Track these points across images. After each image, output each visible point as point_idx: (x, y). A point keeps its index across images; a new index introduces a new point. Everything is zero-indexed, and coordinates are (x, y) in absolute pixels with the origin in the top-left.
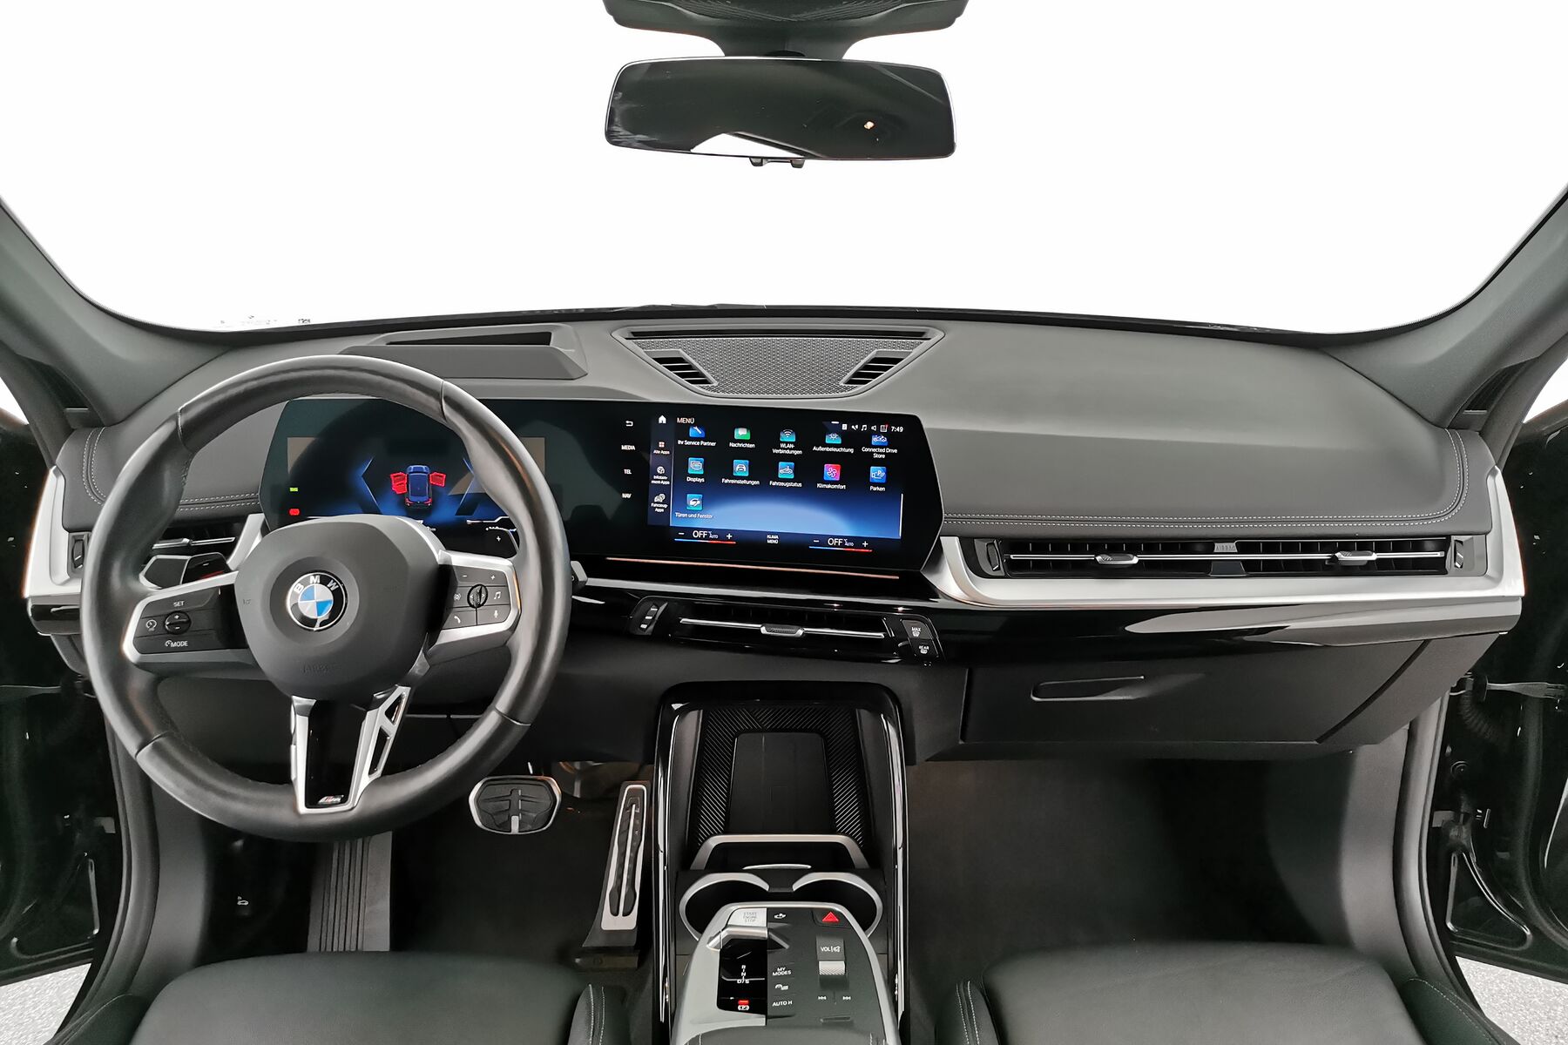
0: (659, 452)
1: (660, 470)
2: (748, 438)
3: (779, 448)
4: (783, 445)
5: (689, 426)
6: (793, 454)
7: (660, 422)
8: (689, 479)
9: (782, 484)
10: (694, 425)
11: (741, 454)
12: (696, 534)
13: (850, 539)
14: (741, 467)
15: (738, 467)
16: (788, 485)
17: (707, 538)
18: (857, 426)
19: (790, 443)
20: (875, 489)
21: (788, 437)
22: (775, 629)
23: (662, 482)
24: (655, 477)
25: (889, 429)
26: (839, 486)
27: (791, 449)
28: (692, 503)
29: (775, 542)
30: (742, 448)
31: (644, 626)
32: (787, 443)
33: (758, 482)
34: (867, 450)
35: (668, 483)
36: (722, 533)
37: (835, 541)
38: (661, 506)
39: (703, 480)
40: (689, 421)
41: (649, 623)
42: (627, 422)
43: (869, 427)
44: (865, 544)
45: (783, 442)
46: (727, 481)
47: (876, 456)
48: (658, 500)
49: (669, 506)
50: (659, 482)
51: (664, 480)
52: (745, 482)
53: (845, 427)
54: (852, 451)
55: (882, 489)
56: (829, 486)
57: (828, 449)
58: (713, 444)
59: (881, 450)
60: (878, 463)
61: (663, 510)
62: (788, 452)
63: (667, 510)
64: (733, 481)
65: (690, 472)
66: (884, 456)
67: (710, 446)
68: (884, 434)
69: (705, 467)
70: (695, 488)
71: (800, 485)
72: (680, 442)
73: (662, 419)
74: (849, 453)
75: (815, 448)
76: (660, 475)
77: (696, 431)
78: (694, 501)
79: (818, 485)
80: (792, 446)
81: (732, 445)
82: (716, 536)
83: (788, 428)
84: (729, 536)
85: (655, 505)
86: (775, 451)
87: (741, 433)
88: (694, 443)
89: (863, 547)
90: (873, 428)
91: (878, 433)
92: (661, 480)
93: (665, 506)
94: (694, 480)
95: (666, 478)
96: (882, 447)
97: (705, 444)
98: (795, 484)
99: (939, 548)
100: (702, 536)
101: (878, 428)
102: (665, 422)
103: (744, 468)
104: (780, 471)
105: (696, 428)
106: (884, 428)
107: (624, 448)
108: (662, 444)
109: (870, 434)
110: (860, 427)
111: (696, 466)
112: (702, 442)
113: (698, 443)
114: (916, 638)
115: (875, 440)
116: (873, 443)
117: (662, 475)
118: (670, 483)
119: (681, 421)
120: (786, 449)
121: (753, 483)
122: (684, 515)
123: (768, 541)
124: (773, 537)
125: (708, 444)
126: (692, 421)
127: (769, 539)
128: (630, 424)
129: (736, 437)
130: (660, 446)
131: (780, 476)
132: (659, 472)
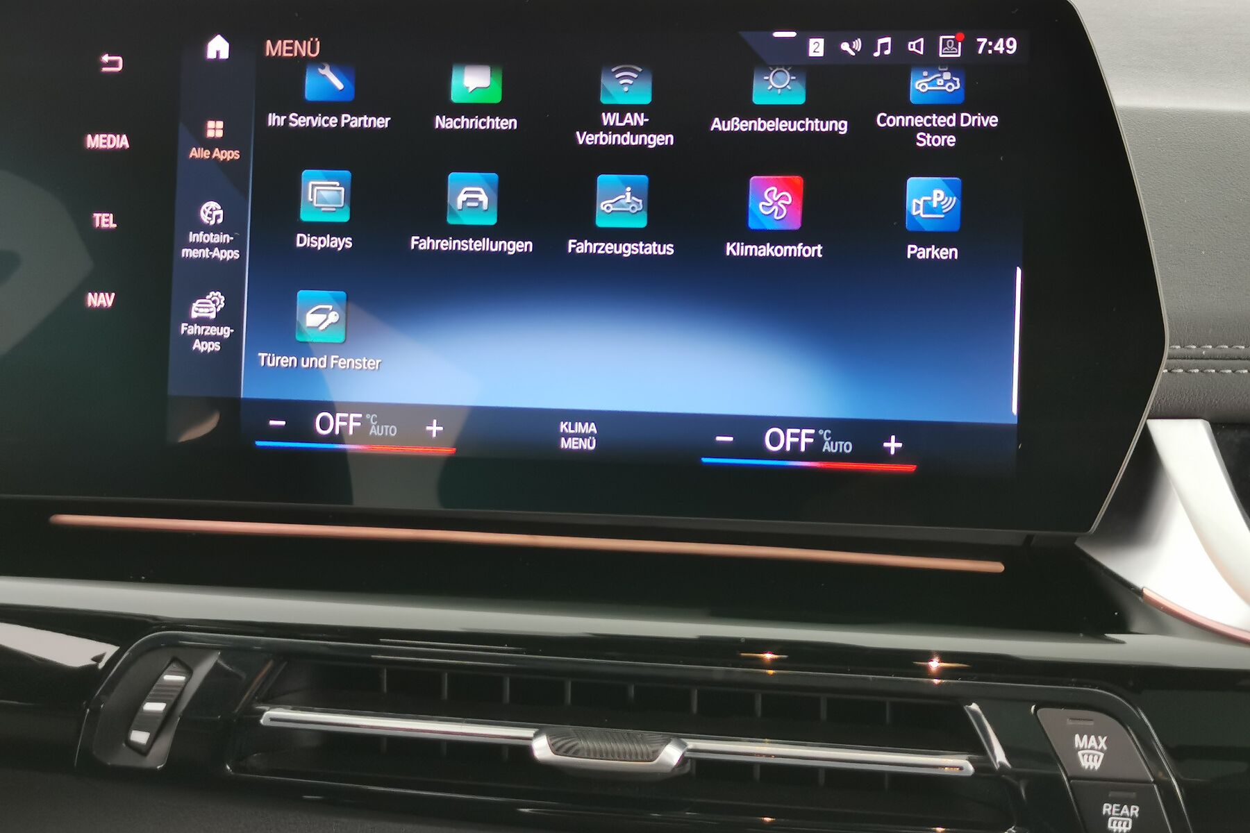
0: (205, 154)
1: (211, 211)
2: (496, 97)
3: (596, 127)
4: (609, 119)
5: (299, 65)
6: (643, 147)
7: (211, 54)
8: (304, 240)
9: (609, 248)
10: (319, 62)
11: (473, 151)
12: (325, 424)
13: (840, 428)
14: (471, 195)
15: (462, 197)
16: (628, 249)
17: (362, 434)
18: (858, 44)
19: (634, 109)
20: (923, 254)
21: (627, 87)
22: (582, 744)
23: (216, 253)
24: (192, 237)
25: (970, 46)
26: (799, 250)
27: (635, 130)
28: (312, 319)
29: (588, 445)
30: (474, 131)
31: (140, 737)
32: (623, 110)
33: (527, 246)
34: (895, 121)
35: (235, 254)
36: (409, 419)
37: (787, 439)
38: (212, 330)
39: (347, 242)
40: (303, 49)
41: (158, 726)
42: (106, 58)
43: (899, 46)
44: (893, 445)
45: (612, 109)
46: (425, 244)
47: (924, 140)
48: (203, 313)
49: (236, 336)
50: (205, 253)
51: (221, 246)
52: (483, 245)
53: (816, 47)
54: (842, 127)
55: (946, 253)
56: (766, 250)
57: (761, 125)
58: (382, 122)
59: (941, 121)
60: (933, 163)
61: (216, 346)
62: (628, 139)
63: (231, 347)
64: (446, 245)
65: (306, 216)
66: (951, 140)
67: (373, 130)
68: (952, 65)
69: (356, 198)
70: (322, 270)
71: (668, 250)
72: (274, 120)
74: (834, 134)
75: (717, 124)
76: (207, 229)
77: (326, 81)
78: (319, 313)
79: (729, 248)
80: (639, 119)
81: (441, 122)
82: (392, 430)
83: (625, 58)
84: (434, 428)
85: (192, 330)
86: (585, 138)
87: (474, 81)
88: (319, 121)
89: (884, 456)
90: (912, 46)
91: (931, 62)
92: (211, 247)
93: (226, 332)
94: (319, 243)
95: (227, 238)
96: (943, 110)
97: (356, 122)
98: (652, 249)
99: (1148, 455)
100: (345, 430)
101: (931, 47)
102: (225, 55)
103: (483, 198)
104: (604, 206)
105: (327, 72)
106: (948, 46)
107: (96, 142)
108: (215, 129)
109: (902, 67)
110: (869, 46)
111: (324, 194)
112: (346, 118)
113: (333, 121)
114: (1090, 777)
115: (921, 85)
116: (913, 99)
117: (216, 229)
118: (242, 254)
119: (277, 49)
120: (621, 131)
121: (515, 247)
122: (286, 361)
123: (564, 444)
124: (579, 427)
125: (365, 121)
126: (313, 51)
127: (567, 436)
128: (114, 64)
129: (456, 96)
130: (210, 134)
131: (601, 222)
132: (205, 218)
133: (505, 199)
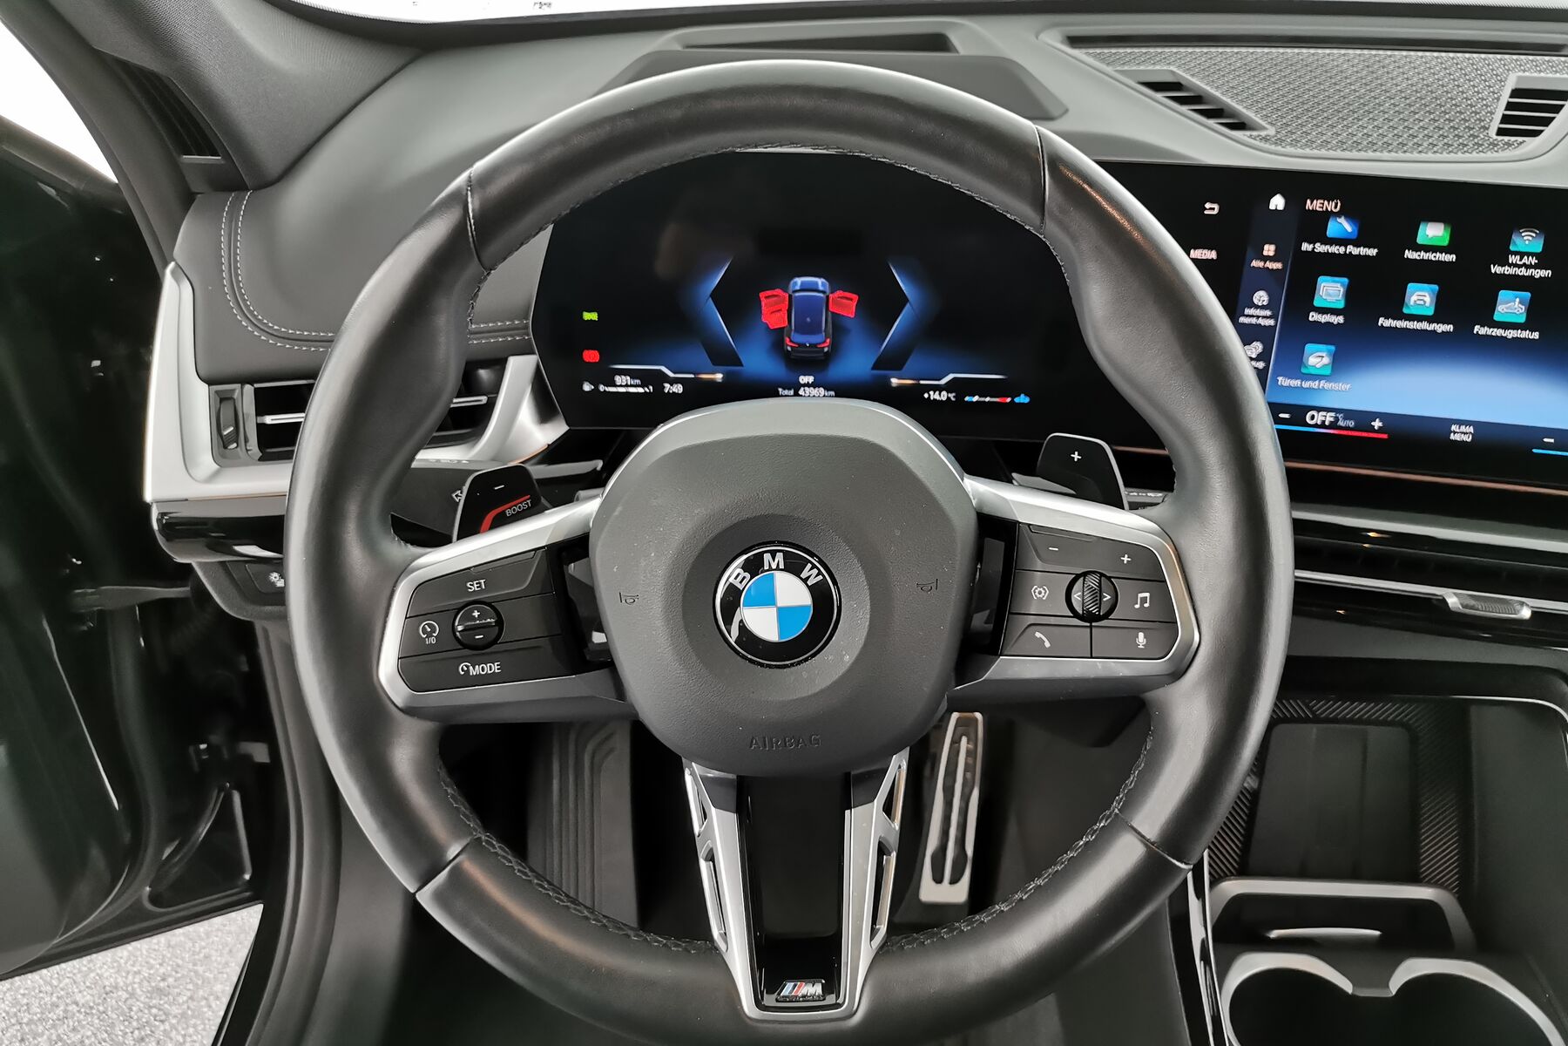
0: (1261, 264)
1: (1261, 297)
2: (1445, 242)
3: (1505, 263)
4: (1512, 259)
5: (1327, 215)
6: (1532, 277)
7: (1272, 207)
8: (1314, 317)
9: (1500, 332)
10: (1338, 214)
11: (1424, 272)
12: (1313, 418)
14: (1420, 297)
15: (1414, 298)
16: (1511, 334)
17: (1333, 425)
19: (1528, 254)
21: (1528, 242)
23: (1260, 321)
24: (1247, 311)
27: (1528, 267)
28: (1313, 360)
29: (1468, 439)
30: (1429, 261)
32: (1522, 255)
33: (1450, 328)
35: (1271, 322)
36: (1363, 418)
39: (1341, 319)
40: (1330, 206)
42: (1208, 205)
45: (1516, 253)
46: (1388, 322)
49: (1266, 368)
50: (1254, 321)
51: (1264, 317)
52: (1424, 326)
58: (1373, 252)
62: (1523, 272)
64: (1400, 323)
65: (1317, 303)
67: (1367, 257)
69: (1349, 294)
70: (1323, 334)
71: (1536, 335)
72: (1306, 247)
73: (1278, 202)
76: (1257, 307)
77: (1341, 226)
78: (1318, 357)
80: (1534, 261)
81: (1409, 254)
82: (1351, 424)
83: (1529, 225)
84: (1377, 424)
86: (1496, 269)
87: (1433, 232)
88: (1334, 249)
92: (1258, 317)
93: (1262, 365)
94: (1324, 318)
95: (1268, 313)
97: (1357, 251)
98: (1525, 334)
100: (1324, 422)
102: (1281, 207)
103: (1428, 299)
104: (1500, 308)
105: (1342, 220)
107: (1196, 253)
108: (1269, 250)
111: (1331, 291)
112: (1351, 249)
113: (1342, 250)
117: (1263, 307)
118: (1277, 321)
119: (1315, 205)
120: (1519, 266)
121: (1441, 328)
122: (1296, 383)
123: (1452, 437)
124: (1463, 428)
125: (1363, 251)
126: (1336, 207)
127: (1455, 433)
128: (1213, 209)
129: (1420, 240)
130: (1265, 253)
131: (1497, 317)
132: (1256, 301)
133: (1440, 301)
